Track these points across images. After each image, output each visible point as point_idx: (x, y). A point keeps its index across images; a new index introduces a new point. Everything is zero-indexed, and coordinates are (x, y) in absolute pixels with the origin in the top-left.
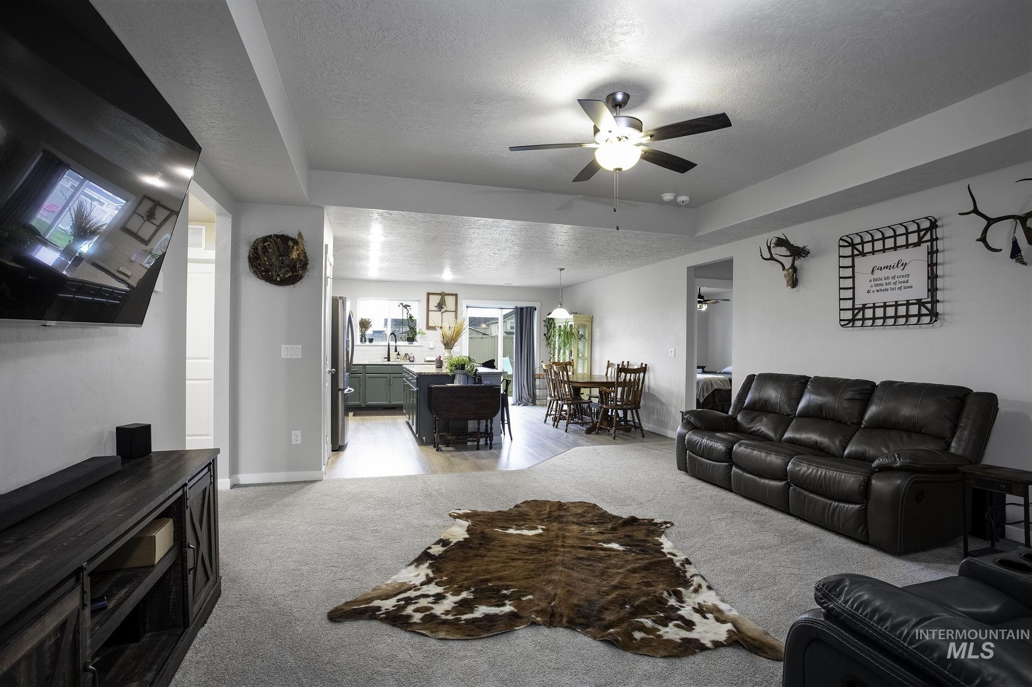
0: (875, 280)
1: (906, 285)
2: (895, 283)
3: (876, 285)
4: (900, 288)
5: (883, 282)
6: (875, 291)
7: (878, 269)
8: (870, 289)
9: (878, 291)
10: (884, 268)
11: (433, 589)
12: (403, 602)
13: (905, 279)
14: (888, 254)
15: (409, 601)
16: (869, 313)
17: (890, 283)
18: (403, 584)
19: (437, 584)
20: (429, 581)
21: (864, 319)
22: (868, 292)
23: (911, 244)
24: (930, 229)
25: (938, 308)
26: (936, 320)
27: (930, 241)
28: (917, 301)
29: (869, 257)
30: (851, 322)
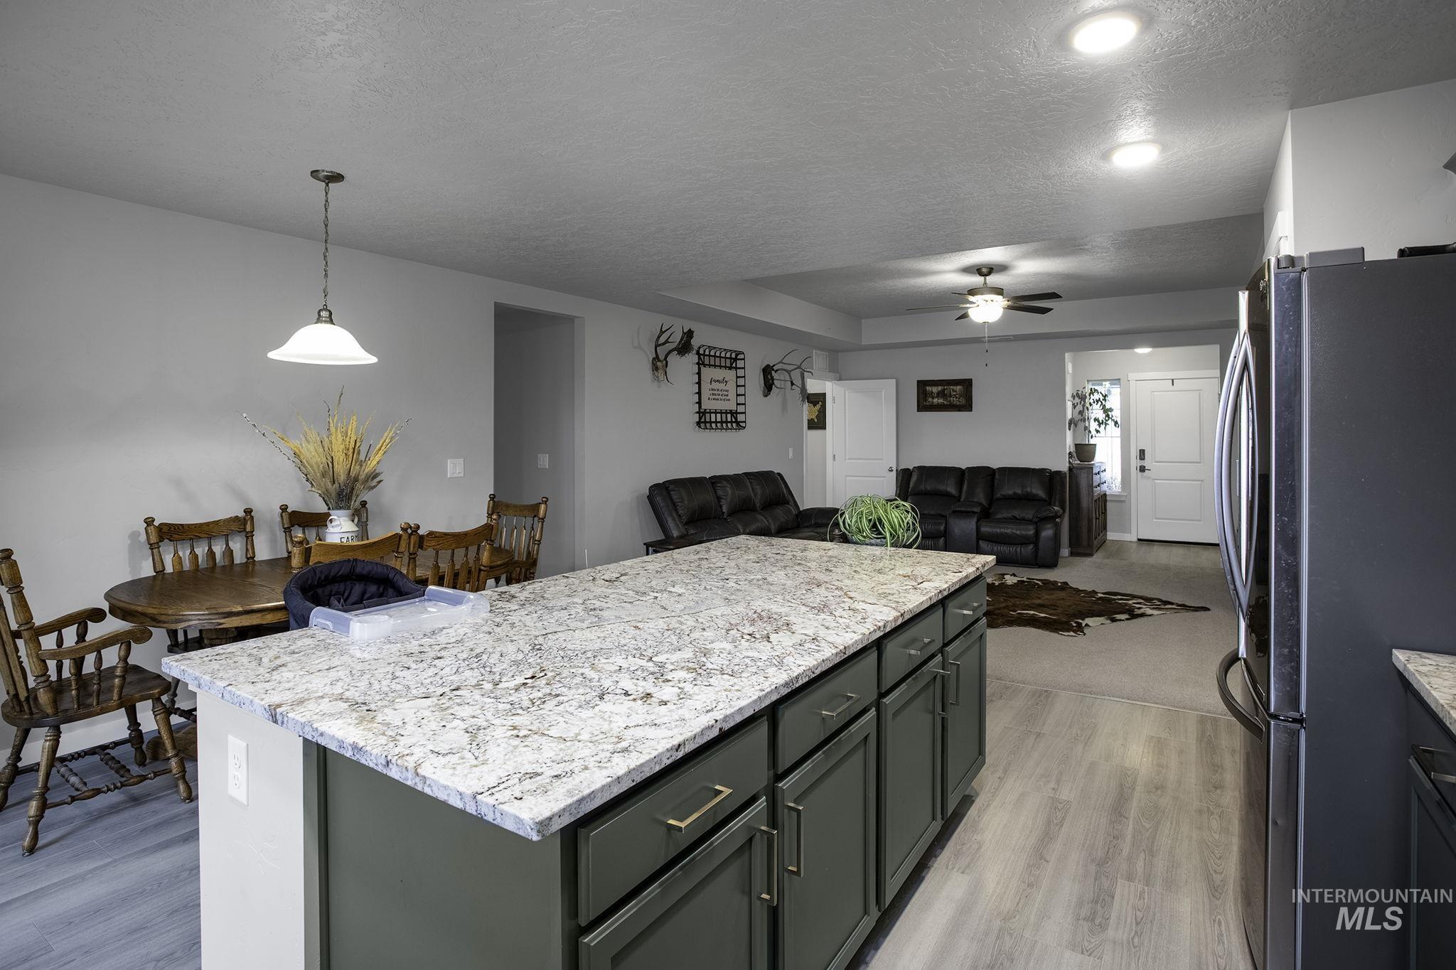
0: (712, 389)
1: (727, 398)
2: (723, 395)
3: (712, 394)
4: (724, 400)
5: (716, 392)
6: (712, 399)
7: (713, 381)
8: (709, 396)
9: (714, 399)
10: (717, 381)
13: (726, 393)
14: (718, 370)
16: (708, 417)
17: (719, 395)
21: (705, 422)
22: (708, 399)
23: (728, 367)
24: (736, 359)
25: (740, 418)
26: (739, 425)
27: (736, 368)
28: (731, 411)
29: (707, 367)
30: (698, 423)
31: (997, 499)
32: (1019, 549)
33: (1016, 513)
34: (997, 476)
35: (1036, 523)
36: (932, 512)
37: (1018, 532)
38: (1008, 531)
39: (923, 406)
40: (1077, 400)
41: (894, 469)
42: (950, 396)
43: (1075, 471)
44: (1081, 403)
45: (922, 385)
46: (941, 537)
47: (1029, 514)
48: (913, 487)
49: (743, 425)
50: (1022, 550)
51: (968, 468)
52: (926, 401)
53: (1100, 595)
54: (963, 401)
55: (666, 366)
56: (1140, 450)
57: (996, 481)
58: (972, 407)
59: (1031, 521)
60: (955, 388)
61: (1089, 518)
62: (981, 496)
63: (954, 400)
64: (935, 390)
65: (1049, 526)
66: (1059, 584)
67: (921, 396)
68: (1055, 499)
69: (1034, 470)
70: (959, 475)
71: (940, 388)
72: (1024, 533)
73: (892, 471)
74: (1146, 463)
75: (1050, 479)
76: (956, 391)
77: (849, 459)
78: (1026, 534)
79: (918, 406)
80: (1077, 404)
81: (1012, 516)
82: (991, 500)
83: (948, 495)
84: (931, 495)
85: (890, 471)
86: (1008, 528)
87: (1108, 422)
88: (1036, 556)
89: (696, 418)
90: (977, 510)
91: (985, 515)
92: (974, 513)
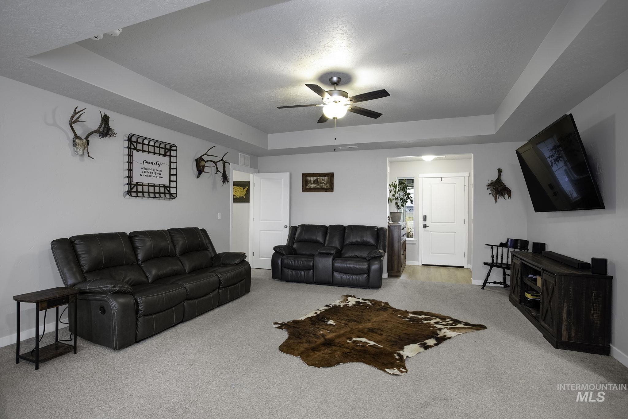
0: (145, 169)
1: (160, 176)
2: (155, 173)
3: (145, 172)
4: (157, 177)
5: (149, 171)
6: (145, 176)
7: (146, 162)
8: (142, 173)
9: (146, 176)
10: (150, 163)
11: (438, 326)
12: (453, 325)
13: (160, 172)
14: (151, 155)
15: (451, 325)
16: (140, 189)
17: (152, 173)
18: (454, 331)
19: (437, 328)
20: (440, 329)
21: (137, 192)
22: (141, 175)
23: (162, 154)
24: (170, 150)
25: (173, 191)
26: (173, 196)
27: (170, 156)
28: (164, 185)
29: (140, 153)
30: (129, 193)
31: (346, 245)
32: (358, 277)
33: (358, 253)
34: (347, 231)
35: (369, 261)
36: (308, 253)
37: (357, 267)
38: (351, 266)
39: (306, 189)
40: (392, 188)
41: (288, 226)
42: (321, 183)
43: (391, 227)
44: (394, 189)
45: (305, 176)
46: (311, 269)
47: (365, 254)
48: (297, 237)
49: (175, 195)
50: (360, 277)
51: (330, 226)
52: (307, 185)
53: (411, 315)
54: (328, 186)
55: (88, 144)
56: (424, 216)
57: (346, 234)
58: (333, 189)
59: (365, 258)
60: (323, 178)
61: (398, 255)
62: (336, 243)
63: (323, 186)
64: (312, 179)
65: (377, 262)
66: (383, 305)
67: (304, 183)
68: (380, 245)
69: (368, 227)
70: (325, 230)
71: (315, 178)
72: (361, 267)
73: (286, 227)
74: (427, 223)
75: (377, 232)
76: (324, 180)
77: (262, 220)
78: (363, 268)
79: (303, 188)
80: (392, 190)
81: (355, 255)
82: (343, 245)
83: (317, 242)
84: (308, 242)
85: (285, 227)
86: (351, 264)
87: (408, 201)
88: (368, 282)
89: (126, 188)
90: (333, 252)
91: (339, 255)
92: (331, 254)
